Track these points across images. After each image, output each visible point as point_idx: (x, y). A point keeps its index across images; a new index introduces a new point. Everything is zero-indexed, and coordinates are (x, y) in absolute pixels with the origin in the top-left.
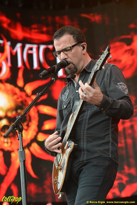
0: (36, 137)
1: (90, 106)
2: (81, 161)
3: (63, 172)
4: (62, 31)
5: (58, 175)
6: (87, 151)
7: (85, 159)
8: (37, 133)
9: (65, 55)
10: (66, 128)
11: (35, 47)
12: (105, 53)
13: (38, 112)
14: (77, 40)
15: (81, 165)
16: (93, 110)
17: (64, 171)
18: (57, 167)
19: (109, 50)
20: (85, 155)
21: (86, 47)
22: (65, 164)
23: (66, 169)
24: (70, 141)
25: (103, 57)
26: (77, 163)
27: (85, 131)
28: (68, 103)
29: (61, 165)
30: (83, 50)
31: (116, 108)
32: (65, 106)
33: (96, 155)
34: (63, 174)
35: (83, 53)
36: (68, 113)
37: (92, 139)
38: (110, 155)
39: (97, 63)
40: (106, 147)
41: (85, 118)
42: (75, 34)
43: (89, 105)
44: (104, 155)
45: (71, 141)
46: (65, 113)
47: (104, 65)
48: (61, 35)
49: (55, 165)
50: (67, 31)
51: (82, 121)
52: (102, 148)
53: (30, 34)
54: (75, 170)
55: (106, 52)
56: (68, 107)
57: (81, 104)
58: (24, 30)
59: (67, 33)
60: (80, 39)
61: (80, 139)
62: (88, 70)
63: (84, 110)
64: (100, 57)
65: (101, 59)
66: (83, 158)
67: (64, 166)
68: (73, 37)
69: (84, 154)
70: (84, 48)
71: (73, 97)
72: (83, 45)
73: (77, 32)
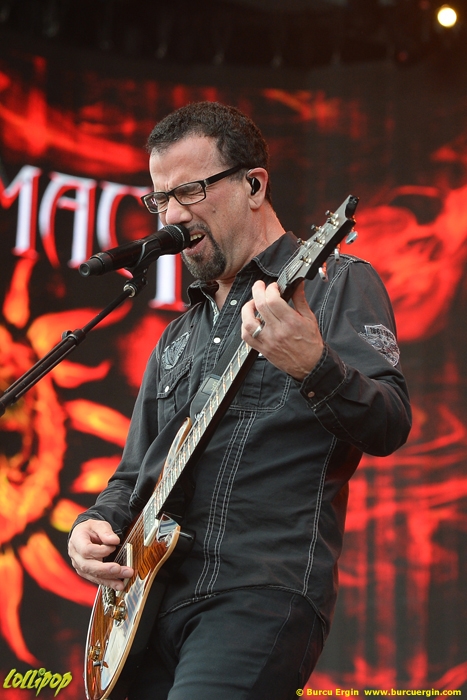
0: (48, 512)
1: (255, 401)
2: (198, 594)
3: (126, 627)
4: (182, 121)
5: (108, 638)
6: (224, 561)
7: (211, 586)
8: (55, 502)
9: (180, 208)
10: (161, 471)
11: (85, 186)
12: (337, 219)
13: (68, 423)
14: (233, 158)
15: (195, 607)
16: (268, 417)
17: (133, 627)
18: (106, 606)
19: (349, 212)
20: (215, 576)
21: (263, 184)
22: (137, 601)
23: (138, 618)
24: (165, 519)
25: (325, 233)
26: (182, 600)
27: (228, 491)
28: (178, 378)
29: (124, 603)
30: (252, 194)
31: (361, 401)
32: (167, 389)
33: (255, 579)
34: (125, 636)
35: (252, 203)
36: (174, 415)
37: (246, 519)
38: (306, 587)
39: (303, 250)
40: (295, 557)
41: (232, 441)
42: (229, 136)
43: (253, 397)
44: (281, 582)
45: (171, 521)
46: (165, 411)
47: (325, 264)
48: (174, 136)
49: (101, 599)
50: (200, 121)
51: (221, 451)
52: (277, 558)
53: (75, 139)
54: (172, 623)
55: (338, 217)
56: (176, 392)
57: (225, 390)
58: (51, 122)
59: (197, 131)
60: (243, 155)
61: (206, 515)
62: (267, 266)
63: (234, 414)
64: (314, 232)
65: (316, 240)
66: (206, 583)
67: (134, 608)
68: (219, 147)
69: (211, 570)
70: (256, 187)
71: (199, 358)
72: (253, 174)
73: (238, 127)
